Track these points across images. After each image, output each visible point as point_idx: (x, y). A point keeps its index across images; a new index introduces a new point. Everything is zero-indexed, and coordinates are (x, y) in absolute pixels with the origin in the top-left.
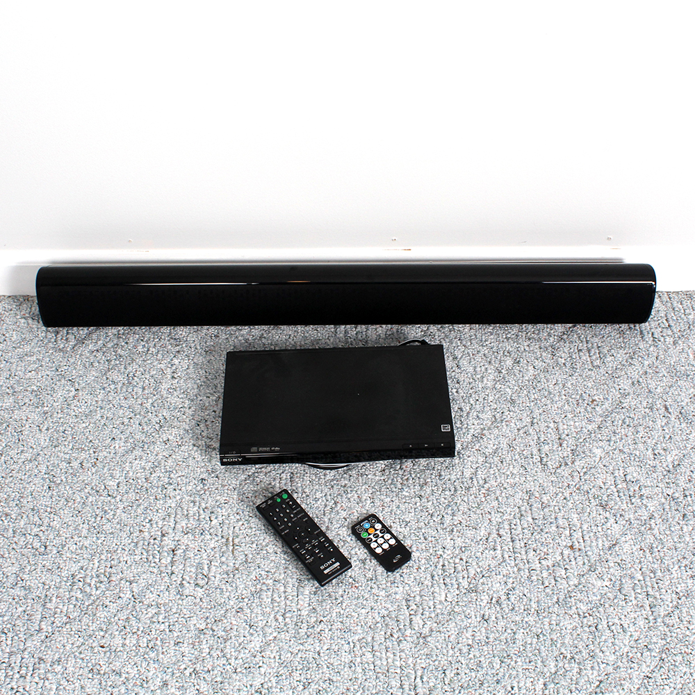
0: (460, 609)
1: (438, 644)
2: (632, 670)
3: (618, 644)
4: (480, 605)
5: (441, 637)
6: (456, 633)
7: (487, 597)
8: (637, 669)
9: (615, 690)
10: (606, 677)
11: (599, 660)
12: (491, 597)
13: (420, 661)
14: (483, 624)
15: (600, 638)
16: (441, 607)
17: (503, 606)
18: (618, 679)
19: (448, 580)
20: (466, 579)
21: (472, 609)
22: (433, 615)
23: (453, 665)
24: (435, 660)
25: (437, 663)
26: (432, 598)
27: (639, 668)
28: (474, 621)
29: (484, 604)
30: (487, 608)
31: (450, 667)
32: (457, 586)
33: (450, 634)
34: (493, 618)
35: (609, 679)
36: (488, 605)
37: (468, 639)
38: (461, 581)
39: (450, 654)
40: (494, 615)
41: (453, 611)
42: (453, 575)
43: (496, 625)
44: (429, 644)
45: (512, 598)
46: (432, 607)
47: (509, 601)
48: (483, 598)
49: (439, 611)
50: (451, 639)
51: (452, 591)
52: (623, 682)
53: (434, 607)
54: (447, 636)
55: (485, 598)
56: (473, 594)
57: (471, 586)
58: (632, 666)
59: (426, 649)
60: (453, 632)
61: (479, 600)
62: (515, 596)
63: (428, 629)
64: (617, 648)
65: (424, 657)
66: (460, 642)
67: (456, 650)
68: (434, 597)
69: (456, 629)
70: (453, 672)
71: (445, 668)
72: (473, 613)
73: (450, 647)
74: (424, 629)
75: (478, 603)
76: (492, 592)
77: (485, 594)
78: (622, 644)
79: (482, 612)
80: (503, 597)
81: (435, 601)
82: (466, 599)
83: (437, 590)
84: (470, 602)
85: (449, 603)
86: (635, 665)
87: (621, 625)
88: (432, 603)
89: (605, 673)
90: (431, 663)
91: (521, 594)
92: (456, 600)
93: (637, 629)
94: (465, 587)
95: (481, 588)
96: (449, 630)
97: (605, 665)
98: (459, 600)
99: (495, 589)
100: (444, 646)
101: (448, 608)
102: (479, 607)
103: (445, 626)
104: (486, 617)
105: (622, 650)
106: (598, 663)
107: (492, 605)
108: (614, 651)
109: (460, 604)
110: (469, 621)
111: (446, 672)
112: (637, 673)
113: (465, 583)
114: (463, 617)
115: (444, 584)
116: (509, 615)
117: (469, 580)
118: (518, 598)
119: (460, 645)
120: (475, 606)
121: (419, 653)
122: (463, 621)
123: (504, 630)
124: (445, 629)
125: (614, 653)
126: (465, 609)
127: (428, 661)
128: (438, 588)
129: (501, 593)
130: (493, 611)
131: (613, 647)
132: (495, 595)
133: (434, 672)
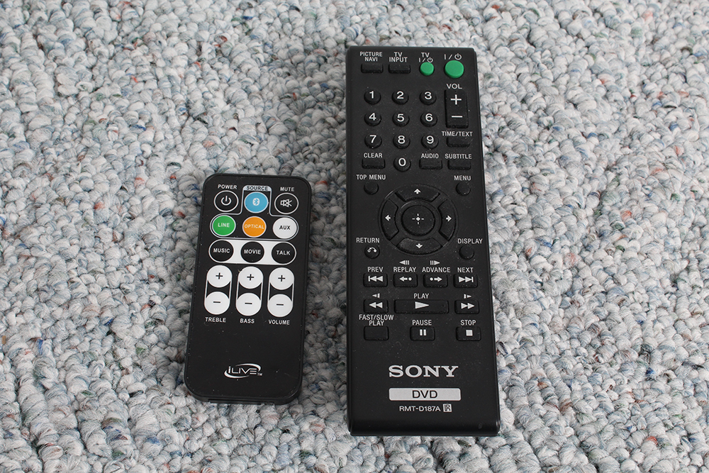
0: (111, 108)
1: (65, 243)
2: (677, 130)
3: (608, 67)
4: (170, 77)
5: (70, 218)
6: (116, 188)
7: (184, 47)
8: (687, 123)
9: (652, 208)
10: (612, 175)
11: (574, 132)
12: (194, 43)
13: (21, 320)
14: (195, 131)
15: (551, 64)
16: (47, 122)
17: (239, 60)
18: (647, 171)
19: (48, 34)
20: (105, 13)
21: (147, 97)
22: (28, 155)
23: (133, 298)
24: (72, 299)
25: (77, 307)
26: (12, 104)
27: (691, 118)
28: (162, 132)
29: (182, 71)
30: (192, 79)
31: (125, 308)
32: (82, 43)
33: (96, 196)
34: (221, 105)
35: (624, 179)
36: (194, 69)
37: (157, 194)
38: (90, 23)
39: (114, 264)
40: (220, 95)
41: (87, 121)
42: (61, 14)
43: (234, 123)
44: (35, 252)
45: (261, 29)
46: (19, 130)
47: (253, 38)
48: (170, 52)
49: (43, 137)
50: (105, 213)
51: (72, 61)
52: (665, 176)
53: (27, 129)
54: (88, 207)
55: (179, 52)
56: (138, 52)
57: (126, 28)
58: (672, 117)
59: (30, 276)
60: (106, 188)
61: (160, 63)
62: (265, 20)
63: (22, 205)
64: (611, 80)
65: (30, 302)
66: (136, 211)
67: (130, 241)
68: (18, 96)
69: (113, 175)
70: (140, 320)
71: (108, 315)
72: (154, 109)
73: (107, 239)
74: (10, 207)
75: (160, 74)
76: (194, 28)
77: (174, 39)
78: (618, 65)
79: (181, 97)
80: (233, 34)
81: (25, 108)
82: (122, 73)
83: (22, 71)
84: (134, 78)
85: (72, 101)
86: (679, 112)
87: (595, 11)
88: (17, 116)
89: (604, 164)
90: (59, 313)
91: (283, 9)
92: (91, 86)
93: (642, 9)
94: (110, 38)
95: (158, 27)
96: (89, 184)
97: (595, 140)
98: (100, 80)
99: (201, 18)
100: (88, 243)
101: (72, 117)
102: (167, 84)
103: (74, 176)
104: (198, 108)
105: (624, 82)
106: (575, 143)
107: (207, 66)
108: (603, 91)
109: (105, 91)
110: (149, 136)
111: (115, 328)
112: (693, 134)
113: (104, 27)
114: (125, 130)
115: (41, 47)
116: (265, 81)
117: (115, 14)
118: (278, 23)
119: (140, 220)
120: (153, 85)
121: (10, 294)
122: (128, 144)
123: (262, 128)
124: (78, 188)
125: (606, 97)
126: (124, 102)
127: (46, 310)
128: (24, 67)
129: (223, 24)
130: (215, 84)
131: (598, 82)
132: (205, 35)
133: (75, 341)
